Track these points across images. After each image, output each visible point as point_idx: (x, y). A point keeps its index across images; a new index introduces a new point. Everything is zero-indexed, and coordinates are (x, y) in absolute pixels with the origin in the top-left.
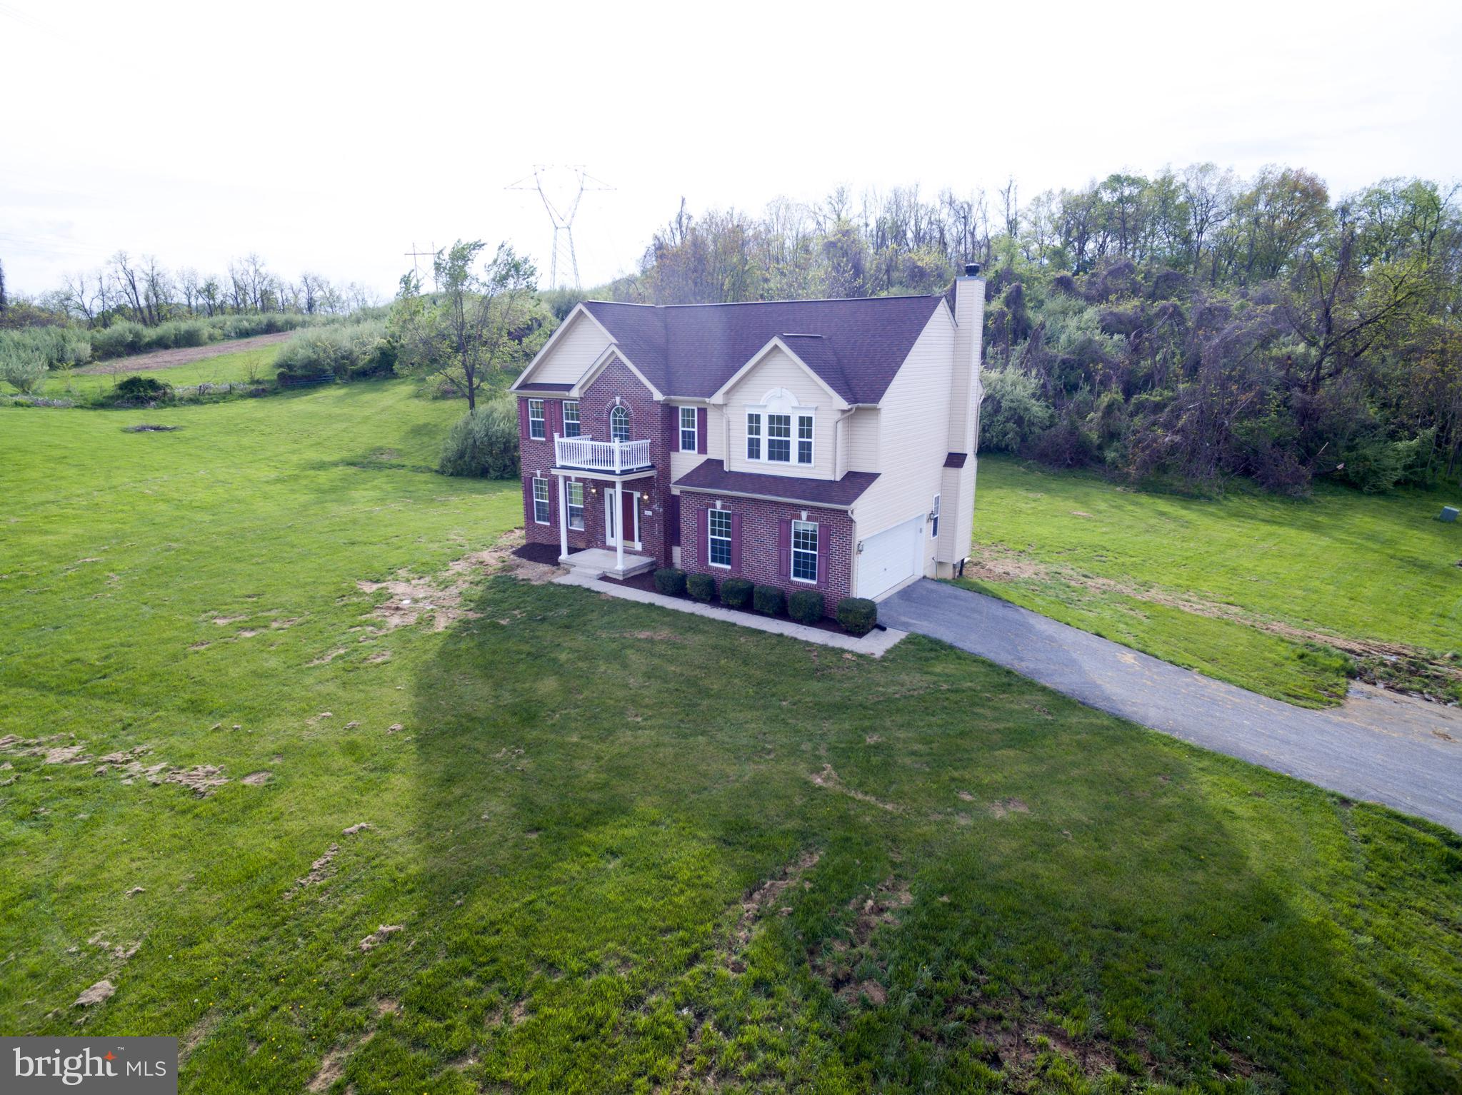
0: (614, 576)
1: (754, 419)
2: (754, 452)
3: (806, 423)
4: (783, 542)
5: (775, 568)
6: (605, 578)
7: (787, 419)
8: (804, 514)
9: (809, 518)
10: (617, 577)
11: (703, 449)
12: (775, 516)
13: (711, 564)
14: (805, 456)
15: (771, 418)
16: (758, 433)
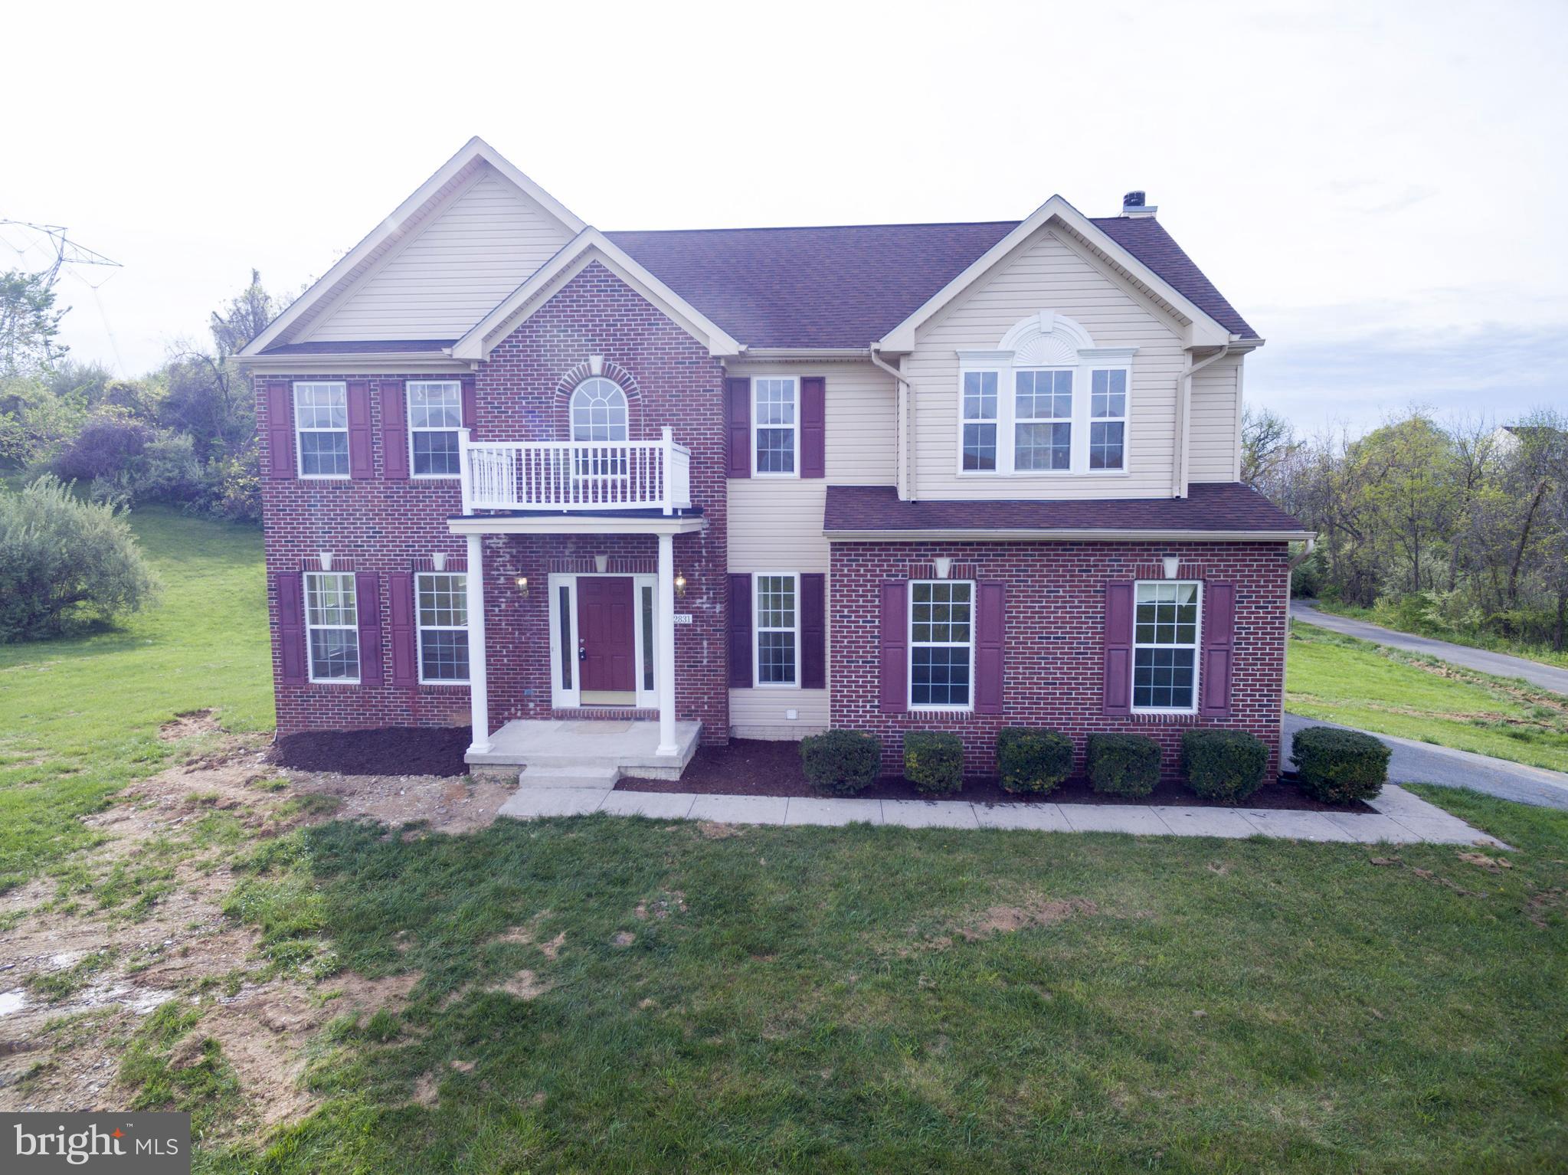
0: (652, 775)
1: (982, 386)
2: (980, 457)
3: (1110, 385)
4: (1113, 633)
5: (1091, 694)
6: (625, 783)
7: (1064, 380)
8: (1171, 566)
9: (1182, 574)
10: (662, 775)
11: (814, 466)
12: (1094, 578)
13: (912, 707)
14: (1107, 456)
15: (1024, 380)
16: (990, 412)
